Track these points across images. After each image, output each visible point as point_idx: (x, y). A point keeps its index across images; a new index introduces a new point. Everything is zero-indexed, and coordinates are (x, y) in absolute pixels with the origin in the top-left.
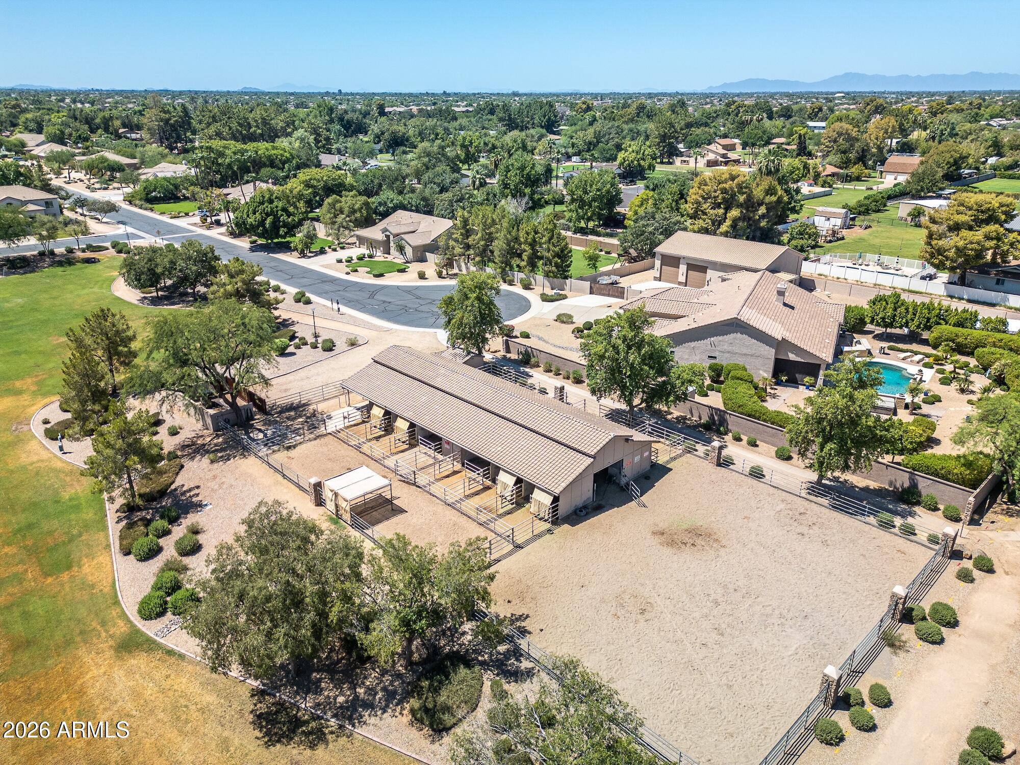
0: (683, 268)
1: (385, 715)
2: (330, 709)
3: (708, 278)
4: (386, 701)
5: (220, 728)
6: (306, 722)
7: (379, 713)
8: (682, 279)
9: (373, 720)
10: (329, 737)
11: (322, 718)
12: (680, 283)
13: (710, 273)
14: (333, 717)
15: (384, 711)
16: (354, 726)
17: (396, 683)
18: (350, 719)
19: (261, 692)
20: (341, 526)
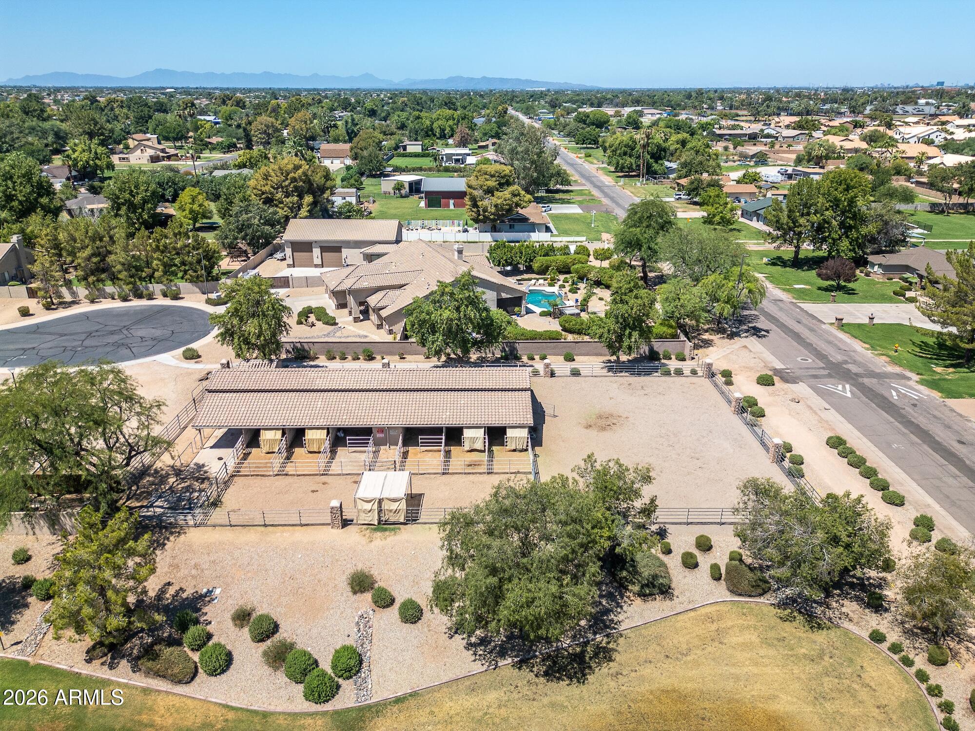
0: (316, 252)
1: (625, 608)
2: (585, 632)
3: (344, 256)
4: (612, 601)
5: (535, 703)
6: (583, 652)
7: (619, 610)
8: (318, 261)
9: (621, 617)
10: (611, 646)
11: (588, 642)
12: (316, 266)
13: (345, 252)
14: (595, 633)
15: (621, 607)
16: (615, 629)
17: (604, 588)
18: (607, 627)
19: (521, 662)
20: (393, 529)
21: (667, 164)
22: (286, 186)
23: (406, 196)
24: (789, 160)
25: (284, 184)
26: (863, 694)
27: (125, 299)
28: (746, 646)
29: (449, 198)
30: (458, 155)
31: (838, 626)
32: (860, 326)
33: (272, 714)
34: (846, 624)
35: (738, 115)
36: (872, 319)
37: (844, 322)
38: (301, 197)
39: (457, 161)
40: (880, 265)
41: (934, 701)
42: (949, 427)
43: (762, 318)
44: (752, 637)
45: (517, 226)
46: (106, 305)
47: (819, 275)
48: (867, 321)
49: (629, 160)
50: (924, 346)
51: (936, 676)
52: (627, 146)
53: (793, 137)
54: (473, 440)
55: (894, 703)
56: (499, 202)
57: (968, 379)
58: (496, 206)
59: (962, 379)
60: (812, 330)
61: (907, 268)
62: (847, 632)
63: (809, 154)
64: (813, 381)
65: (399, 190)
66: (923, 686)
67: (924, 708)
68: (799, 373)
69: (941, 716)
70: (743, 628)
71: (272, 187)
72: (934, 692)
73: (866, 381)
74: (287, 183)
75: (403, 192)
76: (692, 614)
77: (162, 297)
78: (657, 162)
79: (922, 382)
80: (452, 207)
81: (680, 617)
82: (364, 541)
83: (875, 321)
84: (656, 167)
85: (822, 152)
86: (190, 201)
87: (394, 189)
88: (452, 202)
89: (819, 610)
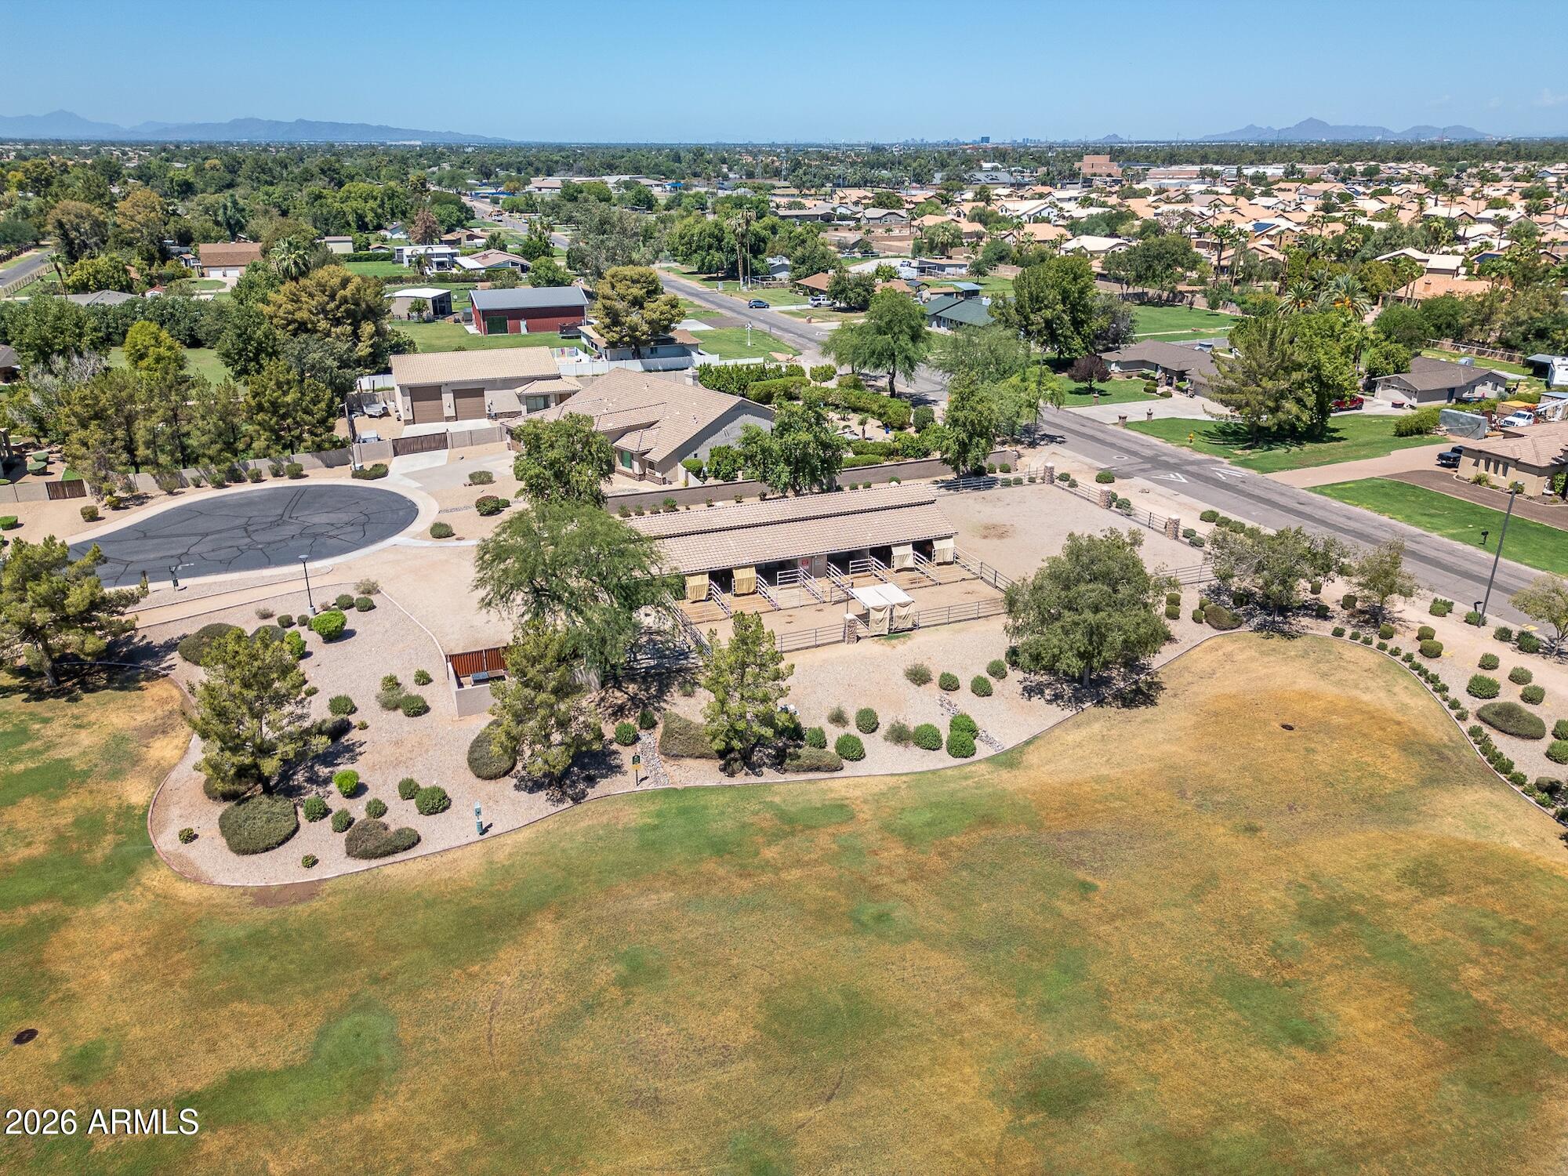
0: (448, 398)
2: (1129, 675)
3: (487, 402)
6: (1140, 688)
8: (449, 412)
10: (1156, 680)
11: (1137, 681)
12: (448, 419)
13: (489, 396)
14: (1137, 675)
16: (1150, 669)
18: (1144, 669)
19: (1098, 702)
20: (905, 636)
21: (770, 260)
22: (332, 310)
23: (429, 321)
24: (901, 250)
25: (328, 307)
26: (1351, 667)
27: (220, 485)
28: (1252, 659)
29: (519, 318)
30: (439, 255)
31: (1305, 634)
32: (1140, 423)
33: (938, 770)
34: (1310, 632)
35: (774, 187)
36: (1150, 414)
37: (1128, 420)
38: (356, 325)
39: (440, 264)
40: (1118, 363)
41: (1398, 659)
42: (1283, 494)
43: (1045, 426)
44: (1253, 653)
45: (661, 349)
46: (191, 496)
47: (1072, 377)
48: (1145, 418)
49: (717, 257)
50: (1208, 434)
51: (1391, 644)
52: (711, 235)
53: (880, 218)
54: (903, 557)
55: (1374, 667)
56: (655, 316)
57: (1267, 457)
58: (650, 323)
59: (1263, 457)
60: (1102, 432)
61: (1144, 363)
62: (1314, 636)
63: (932, 241)
64: (1146, 474)
65: (420, 311)
66: (1386, 652)
67: (1394, 663)
68: (1127, 469)
69: (1407, 665)
70: (1242, 650)
71: (311, 312)
72: (1395, 652)
73: (1189, 468)
74: (332, 305)
75: (425, 314)
76: (1198, 648)
77: (271, 477)
78: (755, 257)
79: (1232, 463)
80: (524, 331)
81: (1191, 652)
82: (888, 649)
83: (1154, 417)
84: (757, 264)
85: (946, 237)
86: (153, 342)
87: (412, 310)
88: (523, 323)
89: (1286, 627)
